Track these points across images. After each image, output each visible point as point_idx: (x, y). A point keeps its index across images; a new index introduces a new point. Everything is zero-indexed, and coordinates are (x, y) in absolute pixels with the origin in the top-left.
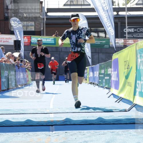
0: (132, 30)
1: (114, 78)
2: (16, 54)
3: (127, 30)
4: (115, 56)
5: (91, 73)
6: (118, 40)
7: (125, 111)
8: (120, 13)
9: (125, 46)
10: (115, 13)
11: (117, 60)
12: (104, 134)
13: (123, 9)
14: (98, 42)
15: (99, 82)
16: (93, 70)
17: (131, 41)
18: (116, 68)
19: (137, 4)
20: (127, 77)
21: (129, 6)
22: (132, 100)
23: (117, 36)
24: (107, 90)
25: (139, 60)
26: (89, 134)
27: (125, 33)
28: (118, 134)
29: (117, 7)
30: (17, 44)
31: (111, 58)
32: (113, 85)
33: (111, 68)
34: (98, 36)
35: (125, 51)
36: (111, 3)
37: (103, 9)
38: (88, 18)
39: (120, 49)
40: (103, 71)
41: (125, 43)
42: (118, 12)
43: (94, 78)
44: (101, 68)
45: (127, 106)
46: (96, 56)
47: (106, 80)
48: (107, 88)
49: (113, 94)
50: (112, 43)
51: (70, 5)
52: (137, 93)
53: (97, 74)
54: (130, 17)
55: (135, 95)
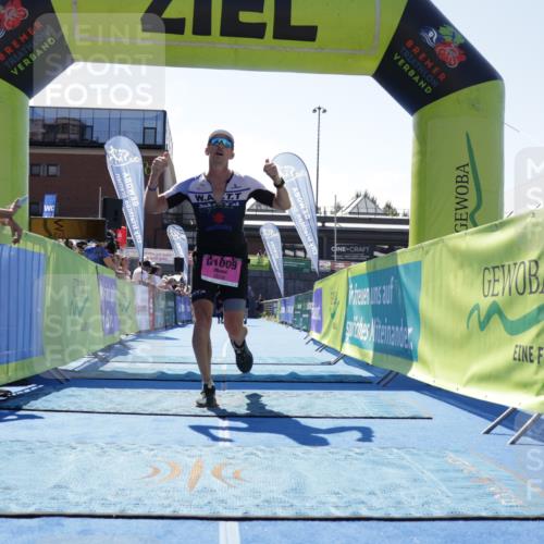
0: (343, 249)
1: (313, 317)
2: (177, 278)
3: (336, 249)
4: (318, 285)
5: (283, 308)
6: (322, 263)
7: (329, 364)
8: (327, 224)
9: (332, 271)
10: (320, 224)
11: (320, 291)
12: (297, 396)
13: (331, 220)
14: (294, 264)
15: (294, 322)
16: (285, 304)
17: (341, 265)
18: (319, 303)
19: (350, 213)
20: (333, 316)
21: (339, 214)
22: (338, 348)
23: (321, 256)
24: (305, 334)
25: (351, 293)
26: (275, 396)
27: (333, 253)
28: (317, 397)
29: (323, 215)
30: (179, 264)
31: (312, 288)
32: (313, 326)
33: (311, 301)
34: (295, 256)
35: (332, 279)
36: (314, 210)
37: (303, 217)
38: (281, 230)
39: (324, 275)
40: (299, 306)
41: (332, 266)
42: (323, 223)
43: (287, 315)
44: (297, 301)
45: (332, 358)
46: (291, 284)
47: (304, 319)
48: (305, 330)
49: (312, 339)
50: (314, 266)
51: (256, 211)
52: (347, 339)
53: (291, 309)
54: (341, 231)
55: (343, 340)
